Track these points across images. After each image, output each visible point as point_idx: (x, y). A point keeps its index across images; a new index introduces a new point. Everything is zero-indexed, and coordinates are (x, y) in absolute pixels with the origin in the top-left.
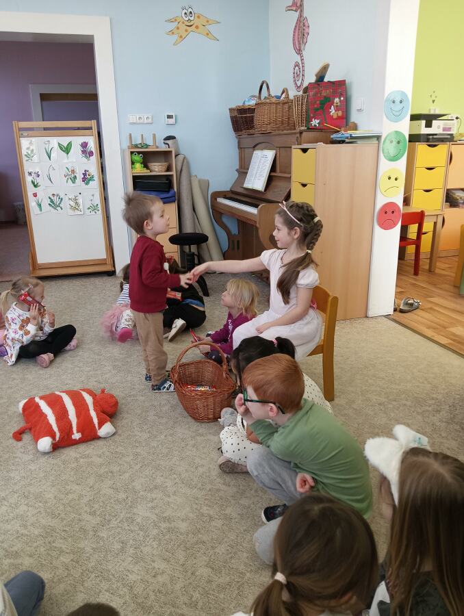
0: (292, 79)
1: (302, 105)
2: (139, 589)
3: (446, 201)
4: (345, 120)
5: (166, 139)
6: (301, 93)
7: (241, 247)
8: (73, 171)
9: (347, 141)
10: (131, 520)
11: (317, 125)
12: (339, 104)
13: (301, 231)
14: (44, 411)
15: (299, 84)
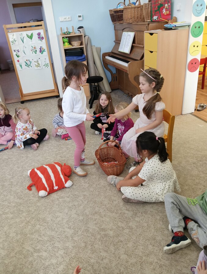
1: (148, 9)
2: (96, 267)
4: (170, 16)
7: (118, 80)
8: (35, 48)
9: (173, 28)
11: (156, 19)
12: (167, 7)
13: (156, 84)
14: (40, 176)
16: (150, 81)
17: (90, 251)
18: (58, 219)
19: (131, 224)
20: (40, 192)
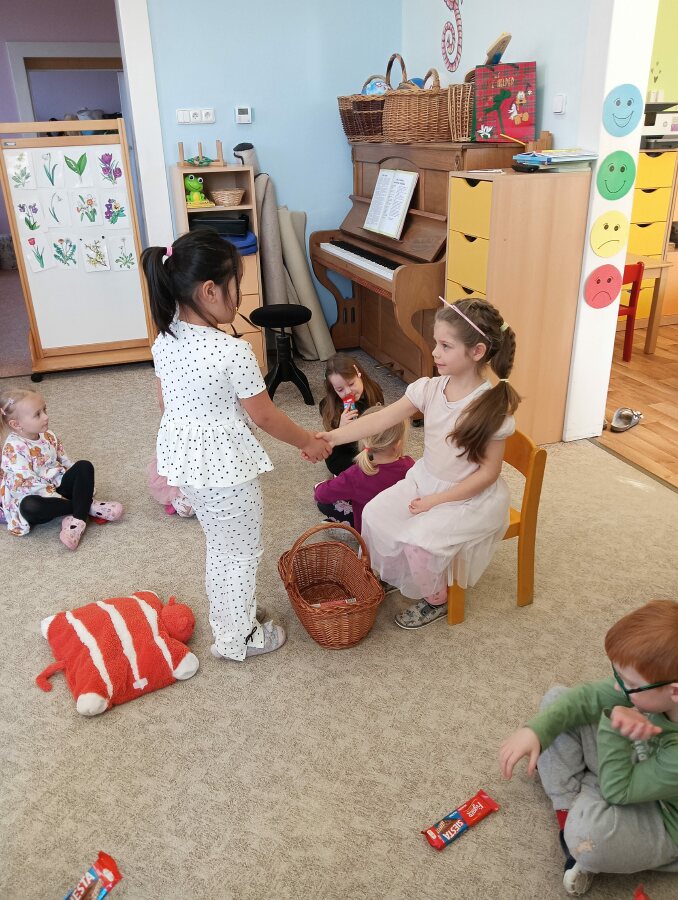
0: (441, 51)
1: (463, 101)
3: (671, 240)
4: (533, 128)
5: (235, 149)
6: (459, 78)
7: (357, 319)
8: (90, 202)
9: (542, 167)
10: (242, 846)
11: (489, 136)
12: (524, 102)
13: (488, 349)
14: (83, 640)
15: (452, 59)
16: (469, 339)
20: (82, 697)
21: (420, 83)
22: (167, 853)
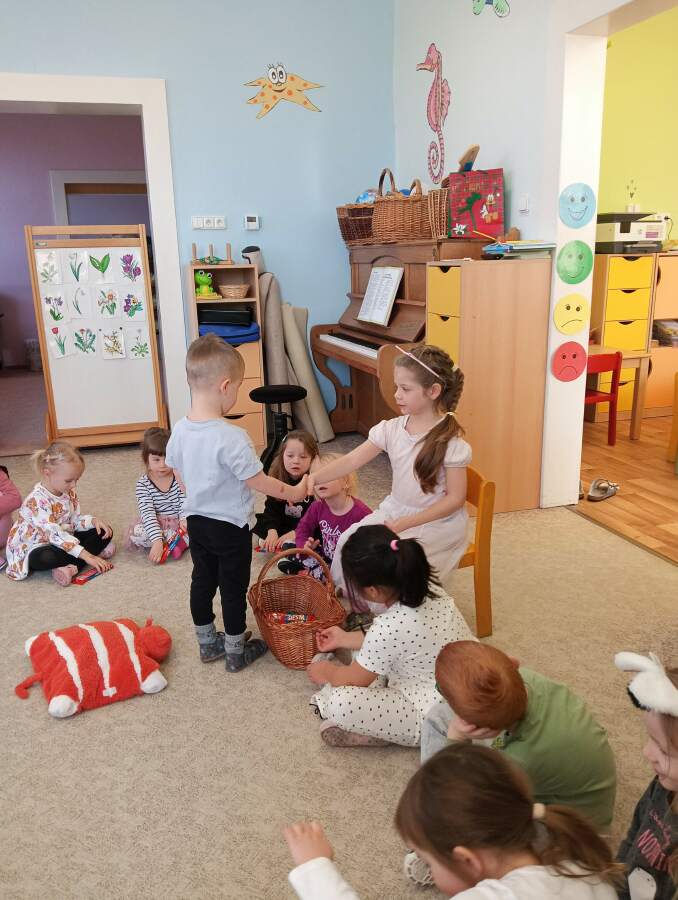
1: (440, 204)
3: (654, 337)
4: (502, 226)
5: (244, 251)
6: (439, 187)
7: (354, 406)
8: (111, 297)
9: (506, 255)
11: (463, 233)
12: (494, 203)
13: (443, 388)
14: (61, 653)
15: (436, 173)
16: (426, 381)
17: (187, 881)
18: (99, 784)
19: (334, 807)
20: (55, 700)
21: (406, 192)
22: (117, 826)
